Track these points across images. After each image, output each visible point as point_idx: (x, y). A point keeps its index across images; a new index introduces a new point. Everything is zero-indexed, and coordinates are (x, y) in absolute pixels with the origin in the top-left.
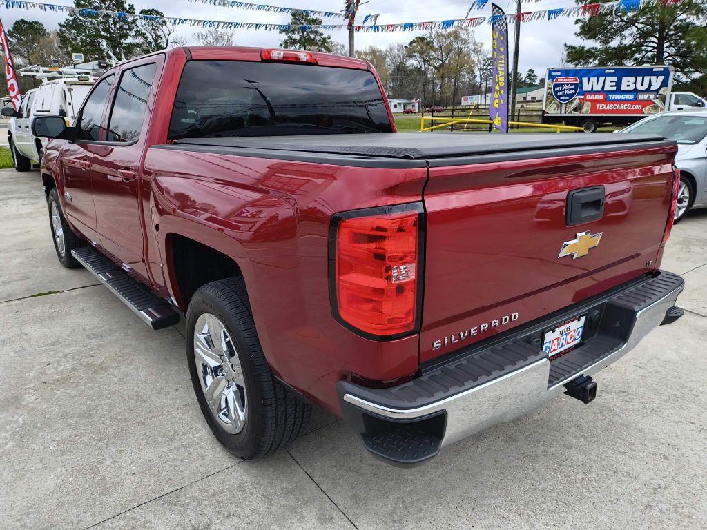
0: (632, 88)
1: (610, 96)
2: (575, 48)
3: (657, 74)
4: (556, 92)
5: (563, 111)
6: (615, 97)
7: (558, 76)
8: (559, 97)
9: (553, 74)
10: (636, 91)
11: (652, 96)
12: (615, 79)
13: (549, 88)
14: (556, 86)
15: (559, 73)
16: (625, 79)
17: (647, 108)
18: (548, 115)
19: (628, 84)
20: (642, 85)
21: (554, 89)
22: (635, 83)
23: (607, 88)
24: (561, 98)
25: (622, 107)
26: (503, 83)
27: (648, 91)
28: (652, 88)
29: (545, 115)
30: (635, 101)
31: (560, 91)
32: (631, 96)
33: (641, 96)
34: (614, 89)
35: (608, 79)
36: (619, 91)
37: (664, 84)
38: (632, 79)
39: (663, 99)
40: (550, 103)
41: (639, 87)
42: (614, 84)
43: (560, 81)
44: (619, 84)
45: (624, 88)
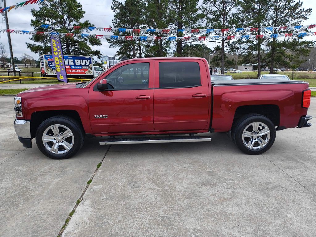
0: (79, 64)
1: (72, 67)
2: (31, 45)
3: (87, 59)
4: (49, 65)
5: (54, 73)
6: (74, 67)
7: (49, 58)
8: (51, 67)
9: (46, 57)
10: (81, 65)
11: (87, 67)
12: (73, 60)
13: (46, 63)
14: (49, 62)
15: (49, 57)
16: (76, 60)
17: (86, 72)
18: (48, 75)
19: (78, 62)
20: (83, 63)
21: (48, 64)
22: (80, 62)
23: (70, 64)
24: (52, 67)
25: (77, 71)
26: (62, 62)
27: (85, 65)
28: (87, 64)
29: (47, 74)
30: (82, 69)
31: (51, 64)
32: (80, 67)
33: (83, 67)
34: (73, 64)
35: (70, 60)
36: (75, 65)
37: (90, 63)
38: (79, 61)
39: (91, 68)
40: (48, 70)
41: (82, 64)
42: (73, 62)
43: (50, 60)
44: (74, 62)
45: (76, 64)
